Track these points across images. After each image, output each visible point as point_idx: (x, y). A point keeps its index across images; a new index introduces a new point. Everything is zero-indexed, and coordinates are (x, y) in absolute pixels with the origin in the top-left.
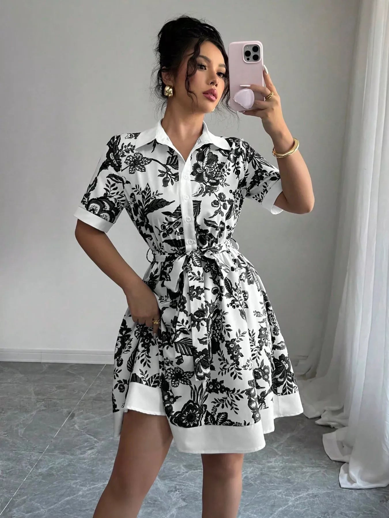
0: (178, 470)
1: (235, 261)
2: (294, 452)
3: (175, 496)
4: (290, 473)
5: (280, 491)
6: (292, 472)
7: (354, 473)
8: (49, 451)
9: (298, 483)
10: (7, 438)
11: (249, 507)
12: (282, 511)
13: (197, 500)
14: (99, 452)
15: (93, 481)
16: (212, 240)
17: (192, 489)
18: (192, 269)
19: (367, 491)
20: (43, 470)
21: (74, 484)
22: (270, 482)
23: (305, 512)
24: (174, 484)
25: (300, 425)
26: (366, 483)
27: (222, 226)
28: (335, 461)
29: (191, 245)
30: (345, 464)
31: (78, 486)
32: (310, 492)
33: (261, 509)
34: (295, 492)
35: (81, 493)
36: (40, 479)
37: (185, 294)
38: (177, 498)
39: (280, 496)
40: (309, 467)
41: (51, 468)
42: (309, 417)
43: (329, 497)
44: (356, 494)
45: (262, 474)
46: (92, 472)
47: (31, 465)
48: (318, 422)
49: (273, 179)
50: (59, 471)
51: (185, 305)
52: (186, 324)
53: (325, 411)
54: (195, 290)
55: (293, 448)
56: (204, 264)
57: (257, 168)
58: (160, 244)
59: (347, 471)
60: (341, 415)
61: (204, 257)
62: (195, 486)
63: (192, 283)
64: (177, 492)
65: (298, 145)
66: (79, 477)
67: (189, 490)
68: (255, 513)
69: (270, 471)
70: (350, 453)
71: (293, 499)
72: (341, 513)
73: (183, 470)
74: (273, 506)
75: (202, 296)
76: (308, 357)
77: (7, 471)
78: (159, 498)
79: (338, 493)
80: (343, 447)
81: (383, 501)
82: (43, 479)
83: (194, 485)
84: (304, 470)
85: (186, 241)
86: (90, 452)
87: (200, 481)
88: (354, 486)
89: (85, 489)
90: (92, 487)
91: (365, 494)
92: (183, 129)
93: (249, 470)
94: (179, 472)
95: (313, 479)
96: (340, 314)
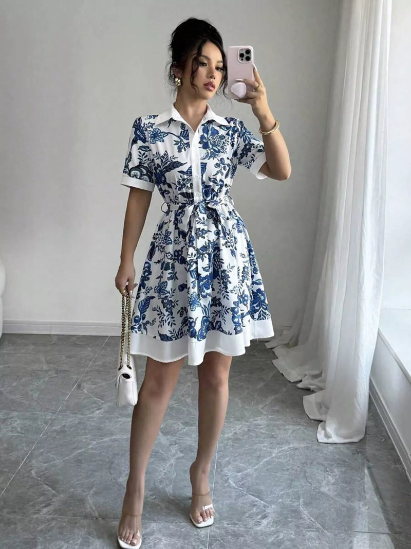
0: (177, 427)
1: (230, 213)
2: (278, 411)
3: (174, 449)
4: (274, 430)
5: (265, 444)
6: (275, 429)
7: (331, 429)
8: (60, 411)
9: (281, 438)
10: (24, 401)
11: (237, 458)
12: (266, 462)
13: (192, 451)
14: (105, 412)
15: (101, 436)
16: (214, 193)
17: (188, 443)
18: (198, 215)
19: (341, 446)
20: (58, 428)
21: (85, 438)
22: (257, 437)
23: (286, 462)
24: (174, 438)
25: (284, 388)
26: (340, 439)
27: (221, 183)
28: (314, 420)
29: (198, 197)
30: (322, 423)
31: (88, 441)
32: (291, 446)
33: (249, 460)
34: (278, 446)
35: (90, 446)
36: (54, 435)
37: (193, 234)
38: (176, 450)
39: (265, 448)
40: (291, 425)
41: (64, 426)
42: (292, 381)
43: (307, 450)
44: (331, 448)
45: (249, 430)
46: (99, 429)
47: (46, 423)
48: (300, 385)
49: (260, 151)
50: (71, 428)
51: (194, 242)
52: (194, 256)
53: (306, 375)
54: (200, 231)
55: (276, 408)
56: (208, 212)
57: (247, 142)
58: (176, 196)
59: (324, 429)
60: (320, 378)
61: (208, 207)
62: (191, 440)
63: (198, 226)
64: (177, 446)
65: (278, 127)
66: (89, 433)
67: (186, 443)
68: (243, 463)
69: (257, 428)
70: (326, 413)
71: (276, 451)
72: (318, 463)
73: (181, 426)
74: (259, 457)
75: (205, 236)
76: (291, 327)
77: (25, 428)
78: (161, 451)
79: (316, 447)
80: (321, 407)
81: (355, 454)
82: (57, 435)
83: (189, 439)
84: (287, 427)
85: (195, 194)
86: (98, 412)
87: (195, 436)
88: (330, 441)
89: (94, 443)
90: (101, 441)
91: (339, 448)
92: (191, 110)
93: (238, 427)
94: (178, 428)
95: (294, 435)
96: (320, 286)
